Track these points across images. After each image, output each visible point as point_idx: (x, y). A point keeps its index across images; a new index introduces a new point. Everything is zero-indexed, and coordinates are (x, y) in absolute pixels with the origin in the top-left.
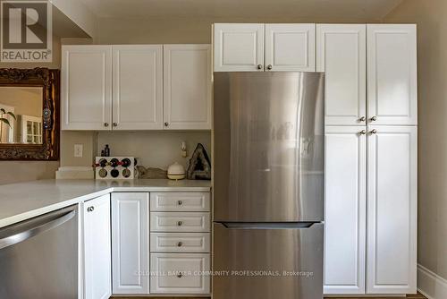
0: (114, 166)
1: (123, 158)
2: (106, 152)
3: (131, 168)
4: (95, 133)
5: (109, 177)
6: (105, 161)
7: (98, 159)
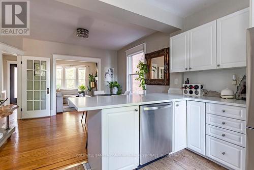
0: (190, 88)
1: (195, 85)
2: (187, 82)
3: (199, 90)
4: (183, 73)
5: (188, 94)
6: (187, 86)
7: (184, 85)
